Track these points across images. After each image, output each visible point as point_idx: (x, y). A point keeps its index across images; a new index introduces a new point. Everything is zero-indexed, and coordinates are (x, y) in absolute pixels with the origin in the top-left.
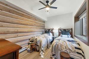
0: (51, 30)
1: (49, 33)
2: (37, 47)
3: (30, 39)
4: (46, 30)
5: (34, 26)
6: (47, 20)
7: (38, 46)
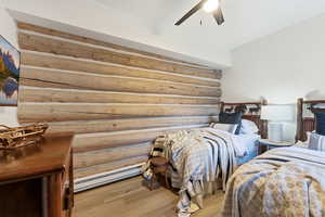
0: (251, 110)
1: (240, 123)
2: (174, 174)
3: (153, 142)
4: (226, 107)
5: (170, 93)
6: (229, 65)
7: (175, 170)
